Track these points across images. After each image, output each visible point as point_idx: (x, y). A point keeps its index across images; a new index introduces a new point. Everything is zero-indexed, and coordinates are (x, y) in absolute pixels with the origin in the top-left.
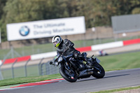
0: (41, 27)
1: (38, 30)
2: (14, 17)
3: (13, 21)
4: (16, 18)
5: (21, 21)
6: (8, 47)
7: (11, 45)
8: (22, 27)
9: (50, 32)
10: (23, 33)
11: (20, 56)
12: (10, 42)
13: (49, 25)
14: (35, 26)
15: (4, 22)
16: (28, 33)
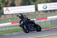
0: (52, 5)
1: (51, 7)
2: (41, 1)
3: (40, 3)
4: (42, 2)
5: (43, 3)
6: (38, 13)
7: (39, 13)
8: (44, 5)
9: (55, 8)
10: (44, 8)
11: (43, 17)
12: (39, 11)
13: (55, 5)
14: (49, 5)
15: (36, 3)
16: (46, 8)
